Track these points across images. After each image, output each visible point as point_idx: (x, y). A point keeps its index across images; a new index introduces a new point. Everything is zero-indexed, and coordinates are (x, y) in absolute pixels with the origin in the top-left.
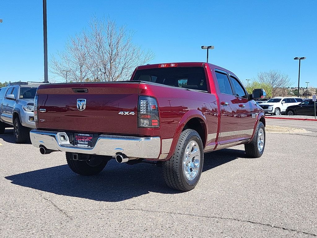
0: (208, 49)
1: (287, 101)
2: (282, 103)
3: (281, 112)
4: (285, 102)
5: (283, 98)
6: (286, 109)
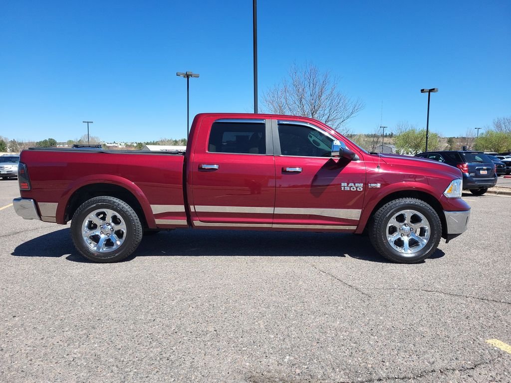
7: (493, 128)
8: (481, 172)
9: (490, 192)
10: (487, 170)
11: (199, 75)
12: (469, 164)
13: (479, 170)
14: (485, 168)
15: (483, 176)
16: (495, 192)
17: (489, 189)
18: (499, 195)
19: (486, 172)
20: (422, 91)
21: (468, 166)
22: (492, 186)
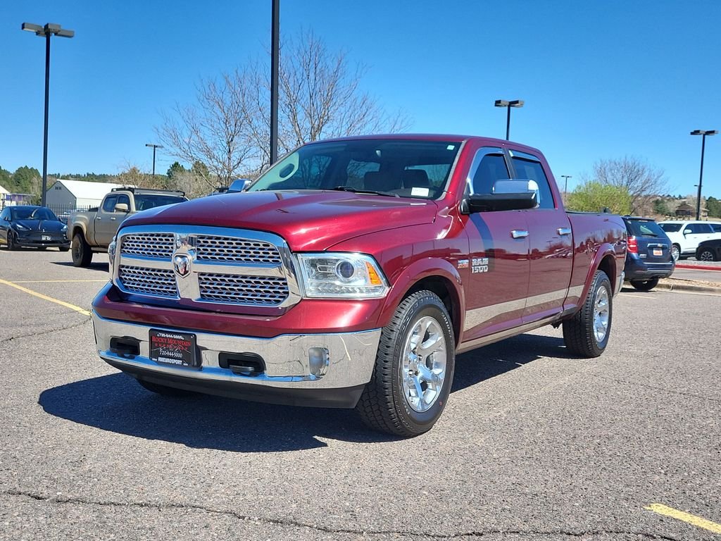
0: (509, 106)
1: (696, 229)
2: (684, 234)
3: (682, 252)
4: (690, 231)
5: (685, 223)
6: (697, 246)
7: (592, 177)
8: (654, 251)
9: (661, 286)
10: (663, 248)
11: (73, 32)
12: (638, 238)
13: (652, 248)
14: (659, 245)
15: (657, 259)
16: (668, 287)
17: (661, 281)
18: (674, 291)
19: (661, 251)
20: (498, 103)
21: (636, 242)
22: (667, 276)
